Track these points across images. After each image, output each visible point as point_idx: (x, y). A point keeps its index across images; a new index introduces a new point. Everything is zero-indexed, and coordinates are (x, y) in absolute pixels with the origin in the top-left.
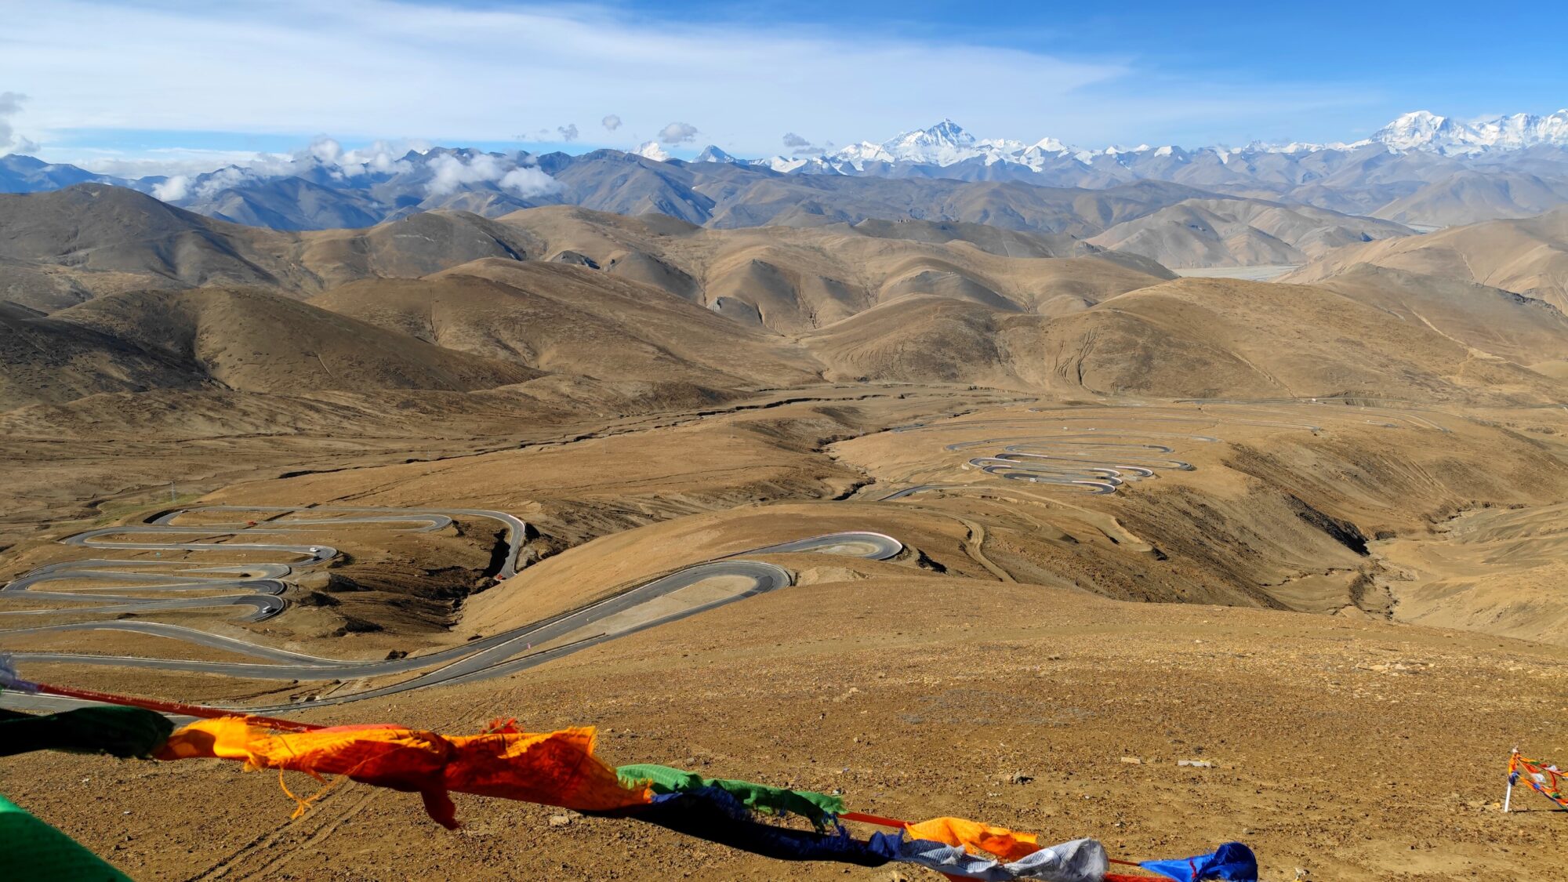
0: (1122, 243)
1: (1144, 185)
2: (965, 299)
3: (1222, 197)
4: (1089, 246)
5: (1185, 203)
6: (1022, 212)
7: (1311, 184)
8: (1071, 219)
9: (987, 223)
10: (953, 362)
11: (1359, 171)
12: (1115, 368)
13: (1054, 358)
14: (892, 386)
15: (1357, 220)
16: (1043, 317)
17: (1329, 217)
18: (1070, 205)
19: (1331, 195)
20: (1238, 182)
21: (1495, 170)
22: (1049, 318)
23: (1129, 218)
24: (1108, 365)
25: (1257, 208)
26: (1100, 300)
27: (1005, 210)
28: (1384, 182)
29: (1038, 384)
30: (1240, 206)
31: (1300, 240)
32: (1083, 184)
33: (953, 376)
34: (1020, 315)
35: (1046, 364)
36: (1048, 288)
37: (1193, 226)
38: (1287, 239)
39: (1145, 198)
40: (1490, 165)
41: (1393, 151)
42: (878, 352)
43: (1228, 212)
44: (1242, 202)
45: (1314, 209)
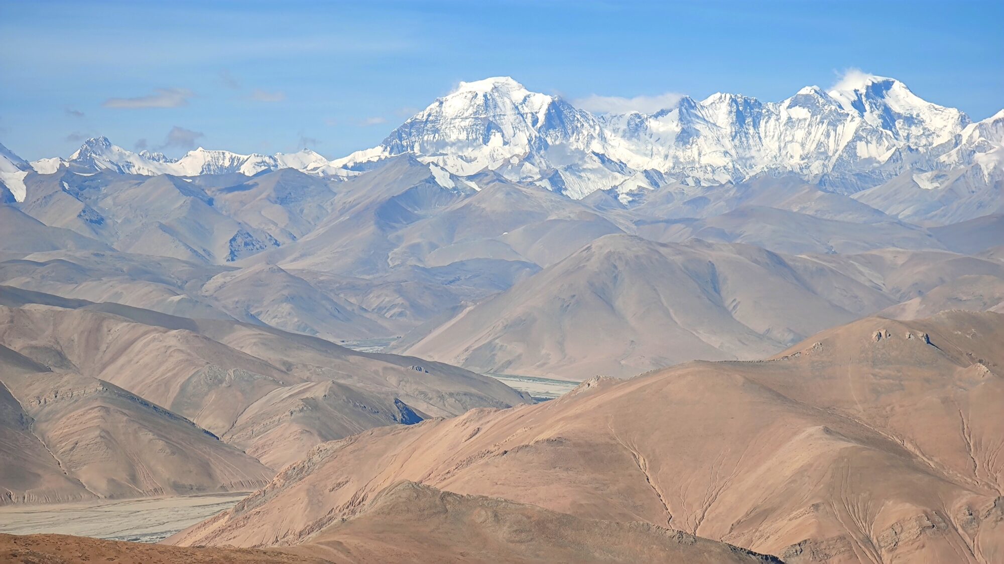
3: (18, 297)
7: (252, 265)
11: (369, 230)
15: (379, 365)
17: (307, 355)
19: (306, 294)
20: (60, 255)
25: (119, 330)
28: (432, 261)
31: (242, 420)
38: (207, 421)
40: (670, 222)
41: (443, 180)
43: (40, 342)
44: (77, 312)
45: (267, 334)
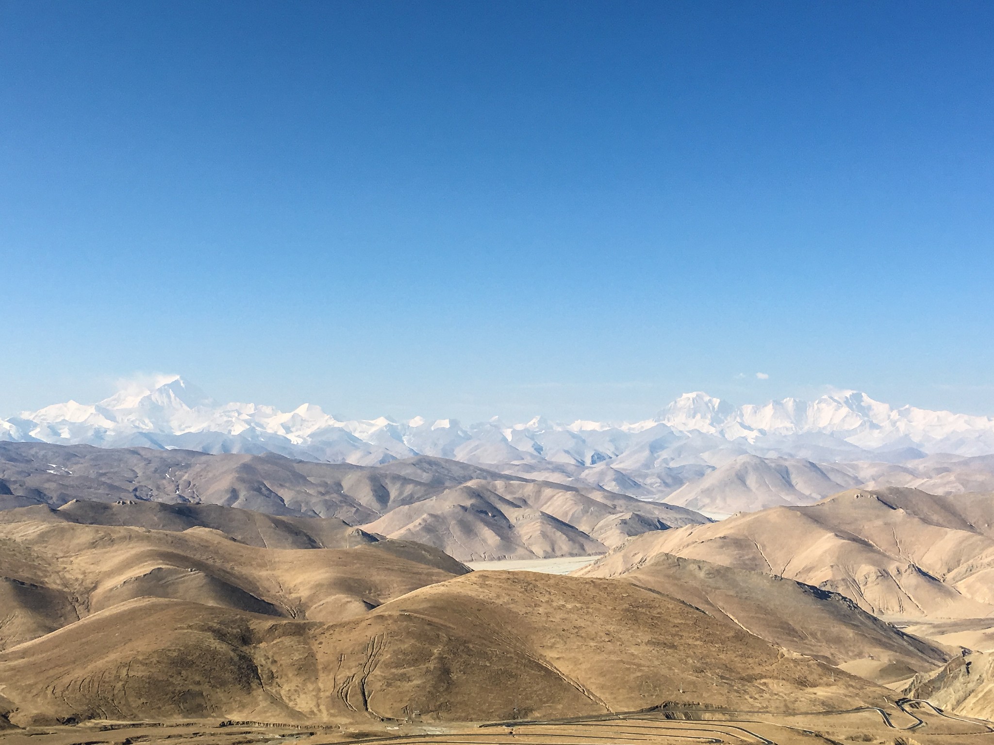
0: (403, 531)
1: (423, 462)
2: (211, 603)
3: (509, 478)
4: (364, 534)
5: (469, 484)
6: (281, 492)
7: (600, 466)
8: (341, 502)
9: (235, 505)
10: (197, 688)
11: (647, 453)
12: (407, 686)
13: (331, 676)
14: (112, 727)
15: (650, 506)
16: (314, 624)
17: (621, 502)
18: (339, 485)
19: (622, 478)
20: (524, 461)
21: (773, 455)
22: (322, 624)
23: (409, 501)
24: (399, 683)
25: (548, 492)
26: (382, 601)
27: (259, 490)
28: (672, 465)
29: (312, 712)
30: (529, 489)
31: (596, 528)
32: (352, 460)
33: (198, 710)
34: (285, 622)
35: (321, 685)
36: (319, 586)
37: (482, 512)
38: (583, 528)
39: (425, 477)
40: (769, 450)
41: (676, 433)
42: (92, 681)
43: (517, 496)
44: (532, 484)
45: (606, 494)
